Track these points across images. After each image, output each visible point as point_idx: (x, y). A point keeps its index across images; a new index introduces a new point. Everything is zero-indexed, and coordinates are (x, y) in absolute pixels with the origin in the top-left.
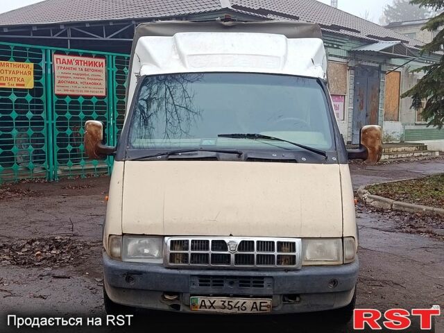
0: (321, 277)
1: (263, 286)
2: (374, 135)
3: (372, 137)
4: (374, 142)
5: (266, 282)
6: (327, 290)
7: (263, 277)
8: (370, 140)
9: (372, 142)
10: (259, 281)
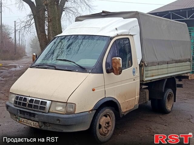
0: (53, 117)
1: (35, 117)
2: (116, 62)
3: (115, 63)
4: (116, 65)
5: (36, 116)
6: (57, 123)
7: (35, 114)
8: (114, 64)
9: (115, 65)
10: (34, 115)
